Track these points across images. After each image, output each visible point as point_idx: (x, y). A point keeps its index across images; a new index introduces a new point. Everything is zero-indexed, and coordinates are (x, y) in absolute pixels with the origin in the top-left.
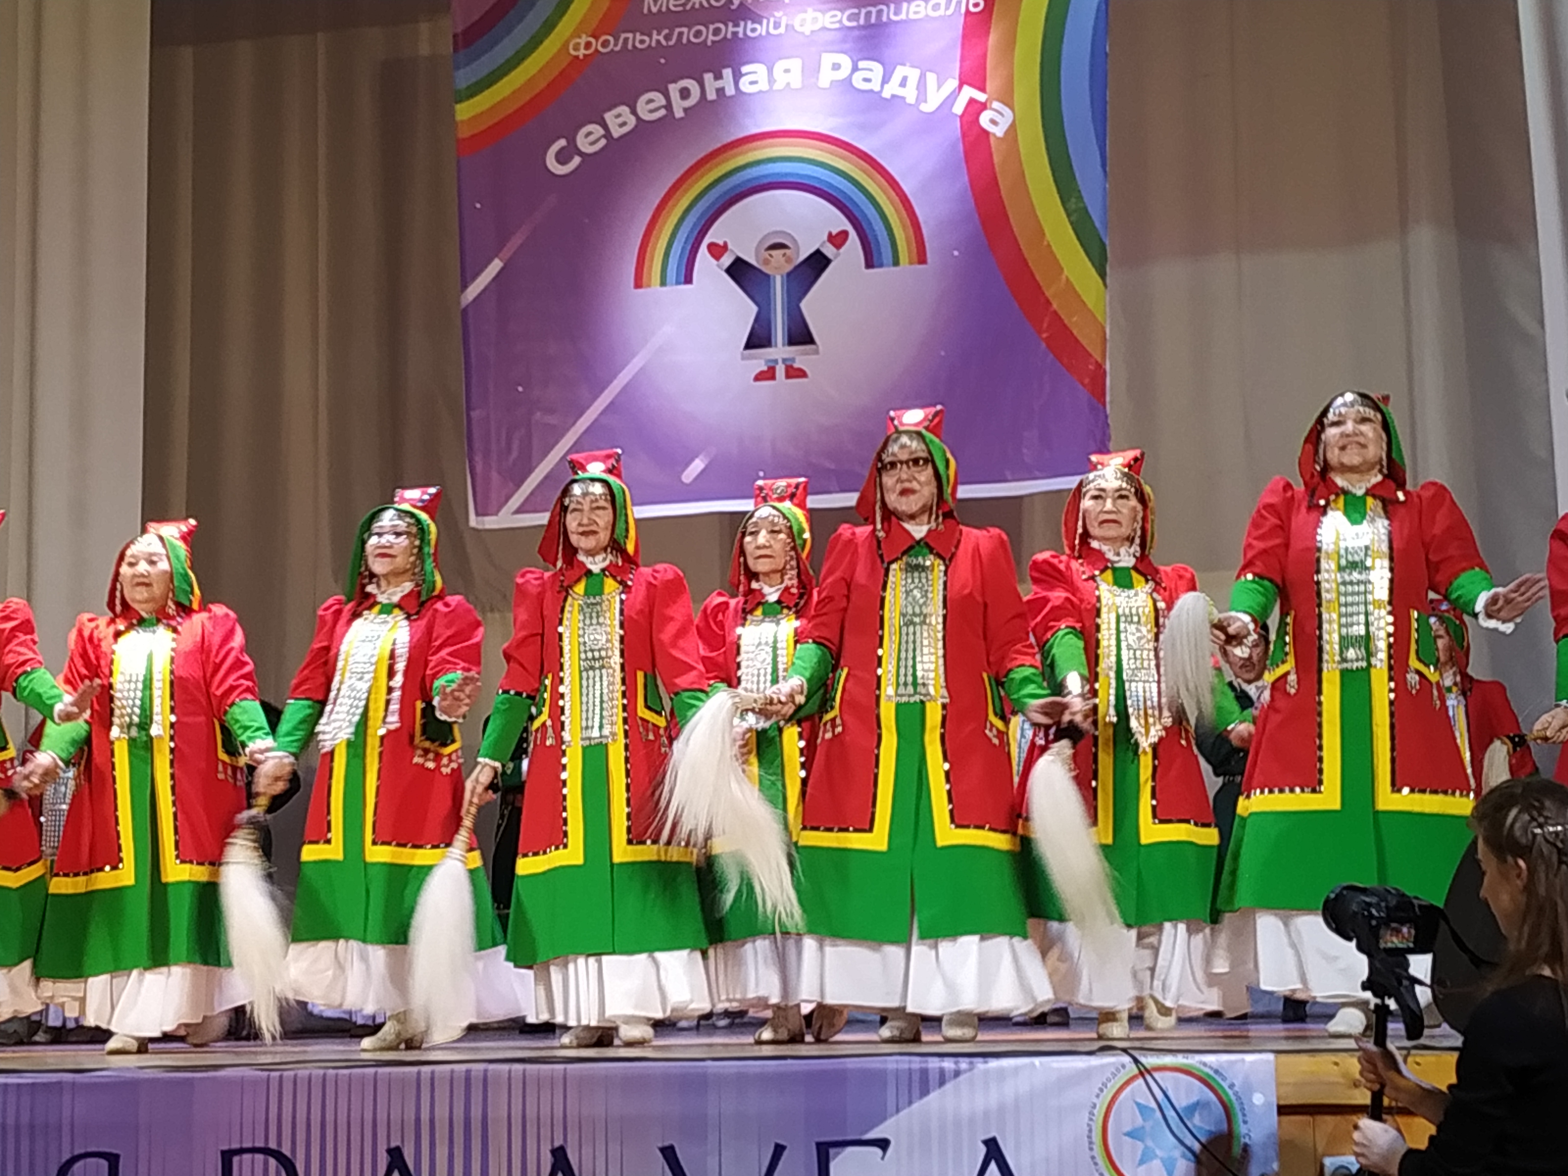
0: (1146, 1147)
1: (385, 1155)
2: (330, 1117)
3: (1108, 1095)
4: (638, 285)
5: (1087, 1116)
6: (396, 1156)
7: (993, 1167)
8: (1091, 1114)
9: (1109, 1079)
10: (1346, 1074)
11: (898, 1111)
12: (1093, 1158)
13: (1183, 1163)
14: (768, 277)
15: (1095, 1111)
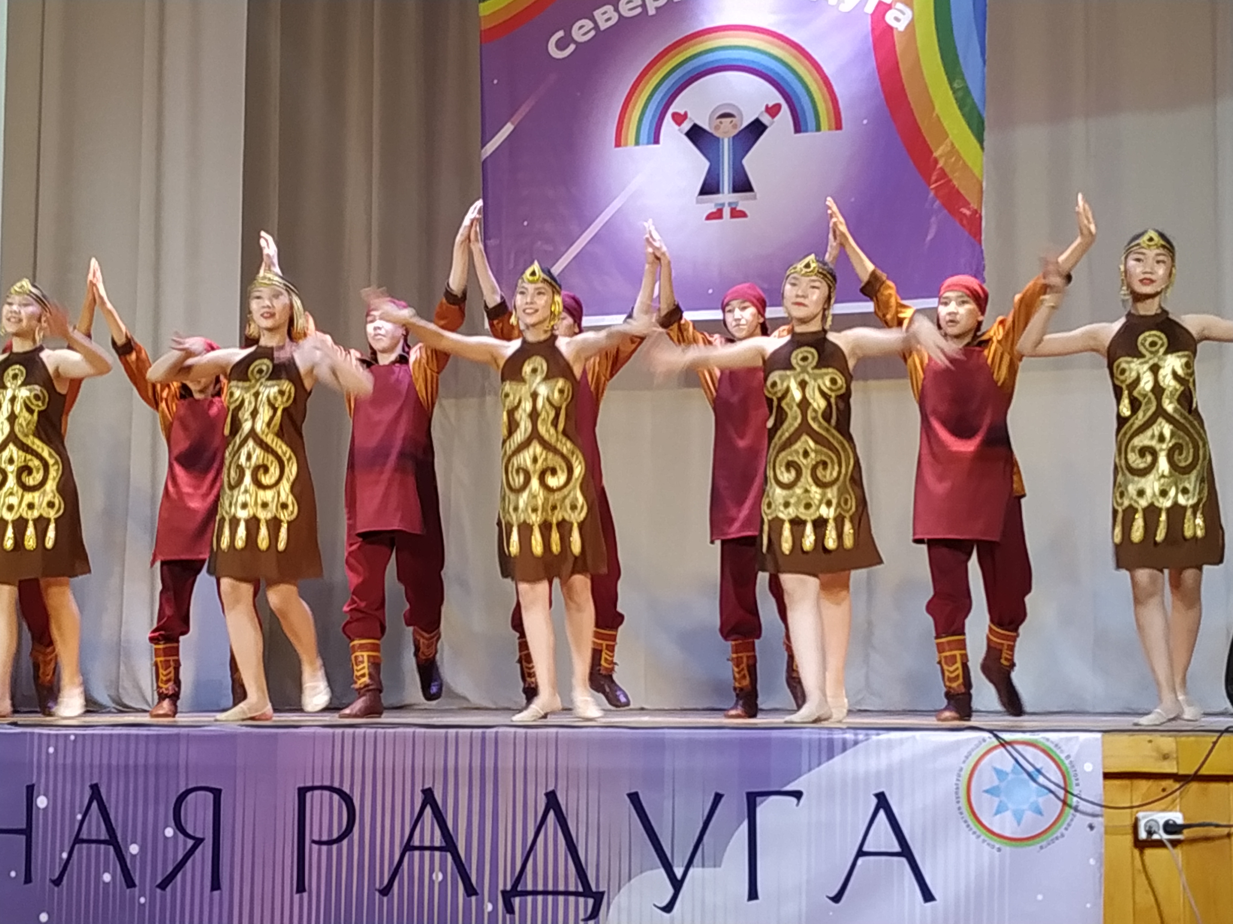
0: (1001, 802)
1: (421, 794)
2: (379, 765)
3: (972, 762)
4: (618, 144)
5: (955, 778)
6: (428, 795)
7: (882, 814)
8: (959, 775)
9: (973, 750)
10: (1158, 750)
11: (810, 770)
12: (959, 808)
13: (1029, 815)
14: (717, 139)
15: (962, 773)
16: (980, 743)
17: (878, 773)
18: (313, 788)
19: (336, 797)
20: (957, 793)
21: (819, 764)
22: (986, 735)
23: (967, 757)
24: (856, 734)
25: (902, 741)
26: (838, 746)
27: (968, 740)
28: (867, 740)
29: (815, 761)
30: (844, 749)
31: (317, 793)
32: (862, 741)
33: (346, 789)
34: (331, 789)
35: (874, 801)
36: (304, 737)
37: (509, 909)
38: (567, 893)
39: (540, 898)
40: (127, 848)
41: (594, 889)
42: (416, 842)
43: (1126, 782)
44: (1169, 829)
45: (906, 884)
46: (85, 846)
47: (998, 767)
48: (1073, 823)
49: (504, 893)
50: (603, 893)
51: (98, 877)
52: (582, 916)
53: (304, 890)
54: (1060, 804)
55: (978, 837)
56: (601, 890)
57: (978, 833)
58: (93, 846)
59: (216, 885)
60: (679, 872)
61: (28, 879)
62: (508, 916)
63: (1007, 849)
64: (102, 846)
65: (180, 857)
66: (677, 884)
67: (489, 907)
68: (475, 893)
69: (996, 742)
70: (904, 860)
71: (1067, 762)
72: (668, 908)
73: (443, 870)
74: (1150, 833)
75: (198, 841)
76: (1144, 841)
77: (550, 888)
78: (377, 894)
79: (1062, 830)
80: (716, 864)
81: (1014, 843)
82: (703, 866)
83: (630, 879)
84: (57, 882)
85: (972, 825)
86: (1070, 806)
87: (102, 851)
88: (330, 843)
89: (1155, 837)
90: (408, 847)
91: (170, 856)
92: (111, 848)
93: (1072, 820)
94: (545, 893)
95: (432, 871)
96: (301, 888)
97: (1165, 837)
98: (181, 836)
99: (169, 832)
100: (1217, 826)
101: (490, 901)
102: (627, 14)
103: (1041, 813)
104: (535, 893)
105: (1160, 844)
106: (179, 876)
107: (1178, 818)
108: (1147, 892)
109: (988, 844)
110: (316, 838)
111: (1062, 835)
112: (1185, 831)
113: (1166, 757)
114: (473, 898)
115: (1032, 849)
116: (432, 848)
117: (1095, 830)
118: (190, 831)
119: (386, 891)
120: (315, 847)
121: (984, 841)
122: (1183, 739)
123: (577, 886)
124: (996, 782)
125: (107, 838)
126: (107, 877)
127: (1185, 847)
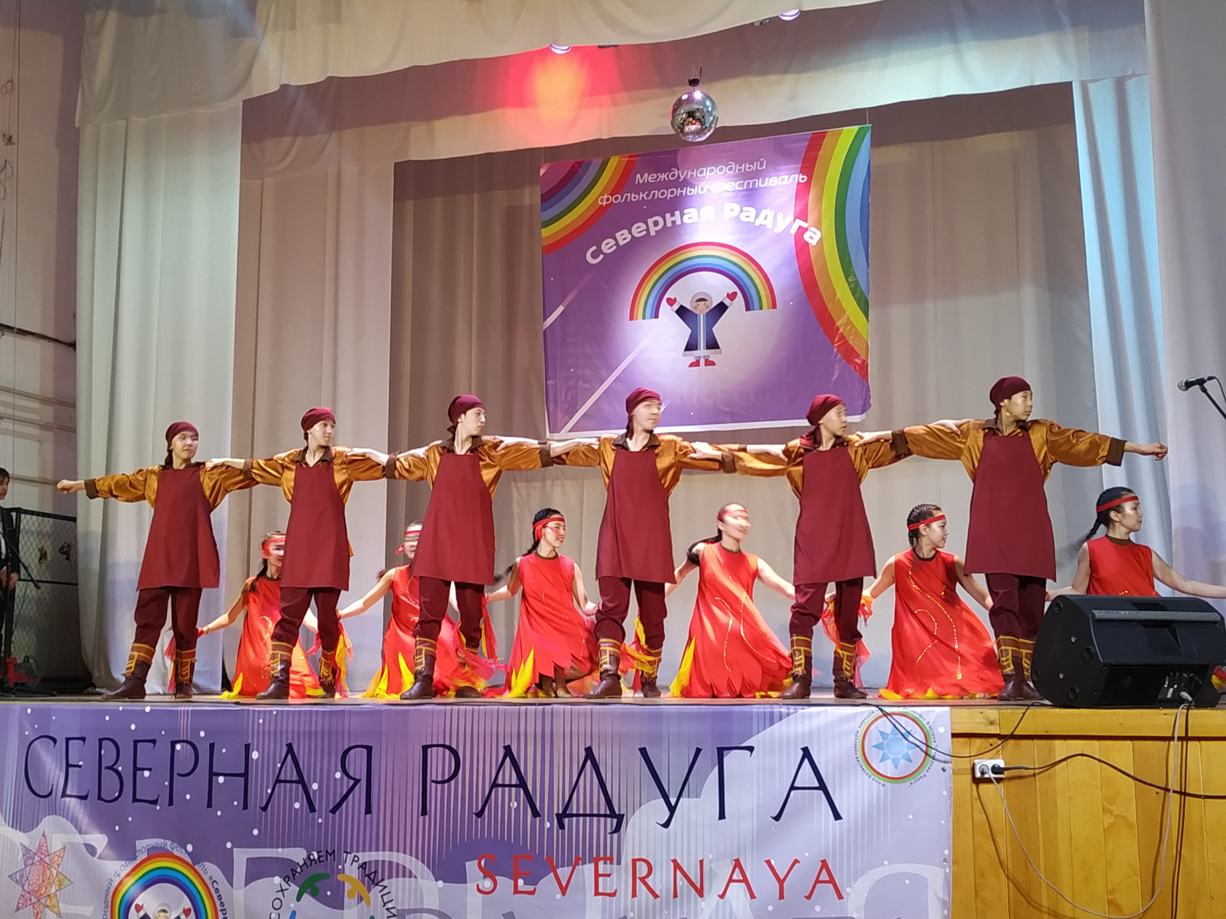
0: (884, 753)
1: (503, 749)
2: (475, 729)
3: (865, 727)
4: (633, 318)
5: (854, 737)
6: (508, 750)
7: (806, 761)
8: (856, 736)
9: (865, 719)
10: (986, 718)
11: (758, 733)
12: (857, 758)
13: (903, 762)
14: (696, 315)
15: (858, 735)
16: (870, 714)
17: (803, 735)
18: (432, 746)
19: (447, 752)
20: (855, 747)
21: (765, 729)
22: (874, 709)
23: (862, 724)
24: (788, 709)
25: (818, 714)
26: (776, 717)
27: (862, 713)
28: (795, 712)
29: (761, 726)
30: (781, 719)
31: (435, 749)
32: (792, 713)
33: (454, 746)
34: (444, 746)
35: (801, 753)
36: (426, 711)
37: (561, 826)
38: (599, 815)
39: (581, 819)
40: (311, 786)
41: (617, 812)
42: (500, 782)
43: (966, 740)
44: (996, 771)
45: (823, 808)
46: (282, 784)
47: (882, 730)
48: (931, 768)
49: (557, 815)
50: (623, 815)
51: (291, 805)
52: (609, 830)
53: (426, 814)
54: (924, 754)
55: (870, 777)
56: (622, 813)
57: (870, 774)
58: (288, 785)
59: (368, 811)
60: (673, 801)
61: (245, 807)
62: (560, 831)
63: (889, 785)
64: (294, 785)
65: (345, 792)
66: (672, 809)
67: (548, 825)
68: (539, 816)
69: (881, 714)
70: (821, 792)
71: (927, 727)
72: (666, 825)
73: (518, 800)
74: (983, 773)
75: (357, 781)
76: (979, 779)
77: (588, 812)
78: (474, 816)
79: (925, 772)
80: (697, 796)
81: (892, 780)
82: (689, 797)
83: (640, 806)
84: (264, 809)
85: (865, 769)
86: (930, 756)
87: (294, 788)
88: (443, 782)
89: (986, 776)
90: (494, 785)
91: (338, 791)
92: (300, 786)
93: (931, 765)
94: (585, 815)
95: (510, 801)
96: (424, 813)
97: (993, 776)
98: (345, 778)
99: (338, 775)
100: (1026, 769)
101: (548, 821)
102: (637, 235)
103: (911, 761)
104: (578, 815)
105: (989, 781)
106: (344, 805)
107: (1001, 763)
108: (981, 813)
109: (877, 782)
110: (434, 779)
111: (925, 776)
112: (1006, 772)
113: (992, 723)
114: (538, 819)
115: (906, 784)
116: (510, 786)
117: (947, 772)
118: (352, 775)
119: (480, 814)
120: (434, 785)
121: (873, 779)
122: (1003, 711)
123: (606, 810)
124: (881, 741)
125: (298, 779)
126: (297, 805)
127: (1006, 783)
